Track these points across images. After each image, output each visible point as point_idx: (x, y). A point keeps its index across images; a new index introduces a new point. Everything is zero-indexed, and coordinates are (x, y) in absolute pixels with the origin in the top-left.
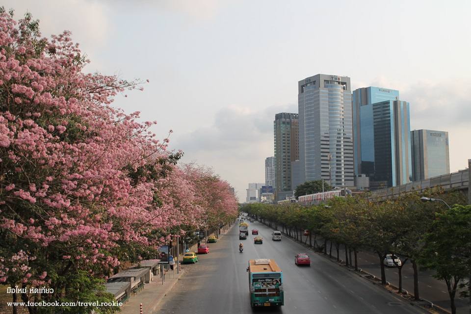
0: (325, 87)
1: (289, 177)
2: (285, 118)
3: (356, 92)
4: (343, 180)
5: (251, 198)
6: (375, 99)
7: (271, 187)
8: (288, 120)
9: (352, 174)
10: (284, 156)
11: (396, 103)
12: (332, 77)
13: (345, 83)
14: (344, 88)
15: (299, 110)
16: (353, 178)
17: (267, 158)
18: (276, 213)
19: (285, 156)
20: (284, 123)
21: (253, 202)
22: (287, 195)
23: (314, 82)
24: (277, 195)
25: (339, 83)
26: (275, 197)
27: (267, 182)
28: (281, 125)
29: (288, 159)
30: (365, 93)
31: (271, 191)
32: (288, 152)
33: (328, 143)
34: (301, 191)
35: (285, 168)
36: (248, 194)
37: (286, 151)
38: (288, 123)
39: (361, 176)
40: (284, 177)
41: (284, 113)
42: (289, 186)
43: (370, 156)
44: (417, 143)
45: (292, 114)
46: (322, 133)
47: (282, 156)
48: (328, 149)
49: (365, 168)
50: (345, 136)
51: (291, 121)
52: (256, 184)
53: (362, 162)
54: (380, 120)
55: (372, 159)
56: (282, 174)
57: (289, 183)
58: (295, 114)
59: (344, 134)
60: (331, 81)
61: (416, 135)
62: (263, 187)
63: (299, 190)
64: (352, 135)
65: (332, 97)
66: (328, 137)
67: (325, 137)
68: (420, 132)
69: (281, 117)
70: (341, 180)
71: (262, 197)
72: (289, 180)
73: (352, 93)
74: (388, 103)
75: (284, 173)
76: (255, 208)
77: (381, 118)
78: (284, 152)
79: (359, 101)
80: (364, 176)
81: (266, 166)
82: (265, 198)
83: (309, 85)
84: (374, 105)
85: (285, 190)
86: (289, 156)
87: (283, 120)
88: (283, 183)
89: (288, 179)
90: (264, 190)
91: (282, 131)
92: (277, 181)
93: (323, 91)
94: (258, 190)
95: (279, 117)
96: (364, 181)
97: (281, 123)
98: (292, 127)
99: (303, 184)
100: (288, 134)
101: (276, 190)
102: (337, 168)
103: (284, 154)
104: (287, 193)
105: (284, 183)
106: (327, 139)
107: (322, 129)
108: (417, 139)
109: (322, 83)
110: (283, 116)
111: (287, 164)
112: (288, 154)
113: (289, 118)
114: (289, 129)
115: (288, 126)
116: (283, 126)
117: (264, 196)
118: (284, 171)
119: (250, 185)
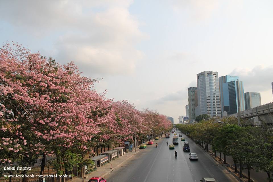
0: (208, 76)
3: (221, 78)
4: (216, 114)
5: (180, 122)
6: (229, 80)
7: (188, 117)
8: (193, 90)
9: (220, 111)
11: (237, 82)
12: (210, 72)
13: (215, 74)
14: (215, 77)
15: (198, 86)
16: (220, 113)
17: (186, 106)
19: (192, 105)
20: (192, 91)
21: (181, 123)
23: (203, 74)
25: (213, 74)
26: (189, 121)
27: (186, 115)
30: (224, 78)
31: (188, 119)
32: (194, 103)
33: (210, 99)
36: (179, 120)
38: (193, 91)
39: (224, 112)
43: (228, 104)
44: (247, 98)
46: (207, 95)
48: (210, 101)
49: (226, 109)
50: (217, 96)
52: (182, 116)
53: (225, 106)
54: (231, 89)
57: (194, 116)
58: (196, 88)
59: (216, 95)
60: (210, 74)
62: (184, 117)
63: (197, 118)
64: (219, 95)
65: (210, 80)
66: (210, 96)
67: (209, 96)
68: (248, 93)
70: (215, 114)
71: (184, 122)
73: (219, 78)
74: (234, 82)
77: (231, 88)
78: (192, 103)
79: (222, 82)
80: (225, 112)
81: (186, 109)
82: (186, 122)
83: (201, 76)
84: (229, 83)
85: (193, 118)
86: (194, 105)
87: (191, 90)
88: (192, 116)
89: (194, 113)
91: (191, 95)
92: (190, 115)
93: (207, 78)
95: (189, 89)
96: (225, 114)
99: (198, 116)
100: (194, 96)
102: (214, 109)
103: (192, 104)
104: (194, 120)
106: (210, 97)
107: (207, 93)
108: (247, 96)
109: (206, 75)
110: (191, 88)
111: (193, 108)
112: (194, 104)
113: (194, 89)
114: (194, 94)
115: (194, 92)
116: (191, 93)
117: (185, 121)
118: (193, 111)
119: (180, 116)
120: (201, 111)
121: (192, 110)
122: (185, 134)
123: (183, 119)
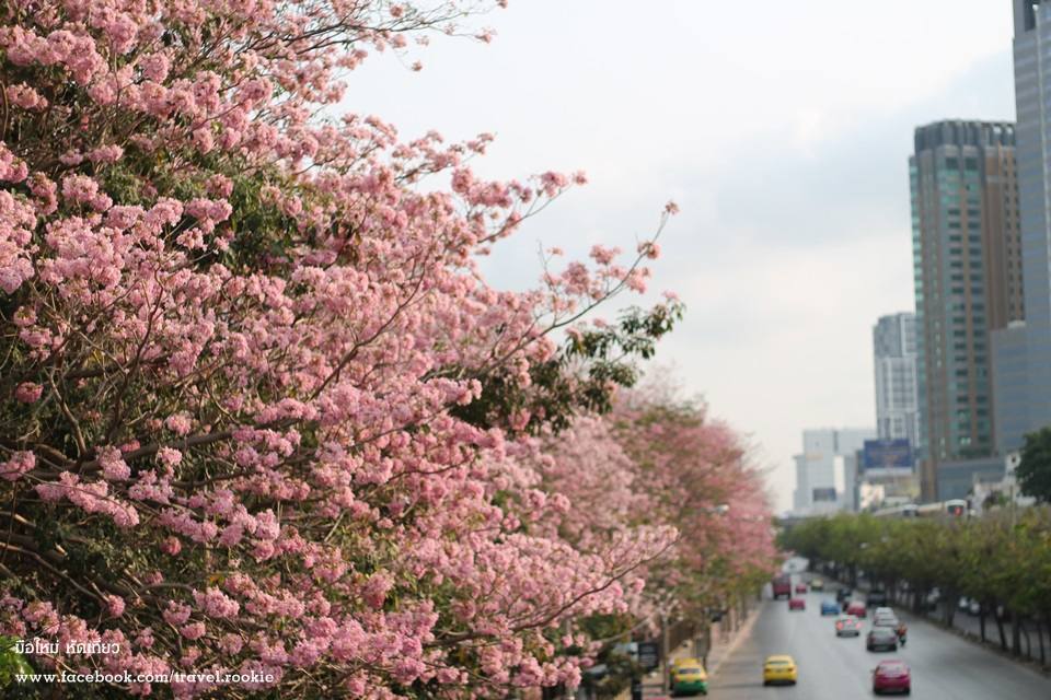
1: (981, 399)
2: (955, 142)
5: (818, 495)
7: (903, 443)
8: (969, 150)
10: (955, 308)
15: (1020, 103)
18: (955, 553)
19: (963, 307)
20: (952, 163)
22: (975, 476)
24: (930, 477)
26: (924, 484)
27: (883, 422)
28: (942, 174)
29: (977, 320)
31: (904, 462)
32: (976, 291)
34: (1046, 453)
35: (963, 359)
36: (802, 475)
37: (967, 284)
38: (971, 164)
40: (962, 399)
41: (952, 124)
42: (983, 439)
45: (987, 125)
47: (948, 306)
51: (982, 152)
52: (836, 434)
56: (952, 386)
57: (981, 425)
58: (998, 125)
62: (865, 443)
63: (1037, 450)
69: (940, 141)
71: (865, 490)
72: (981, 413)
75: (962, 380)
76: (848, 534)
78: (958, 291)
82: (879, 491)
85: (967, 453)
86: (978, 307)
87: (949, 149)
88: (954, 426)
89: (980, 405)
90: (871, 456)
91: (945, 200)
92: (932, 415)
94: (847, 459)
95: (928, 138)
97: (941, 162)
98: (990, 179)
100: (972, 213)
101: (927, 456)
103: (957, 299)
104: (977, 469)
105: (962, 426)
110: (948, 133)
111: (970, 340)
112: (976, 299)
113: (975, 142)
114: (975, 191)
115: (972, 176)
116: (948, 178)
117: (873, 482)
118: (961, 373)
119: (807, 435)
121: (953, 367)
122: (947, 625)
123: (839, 465)
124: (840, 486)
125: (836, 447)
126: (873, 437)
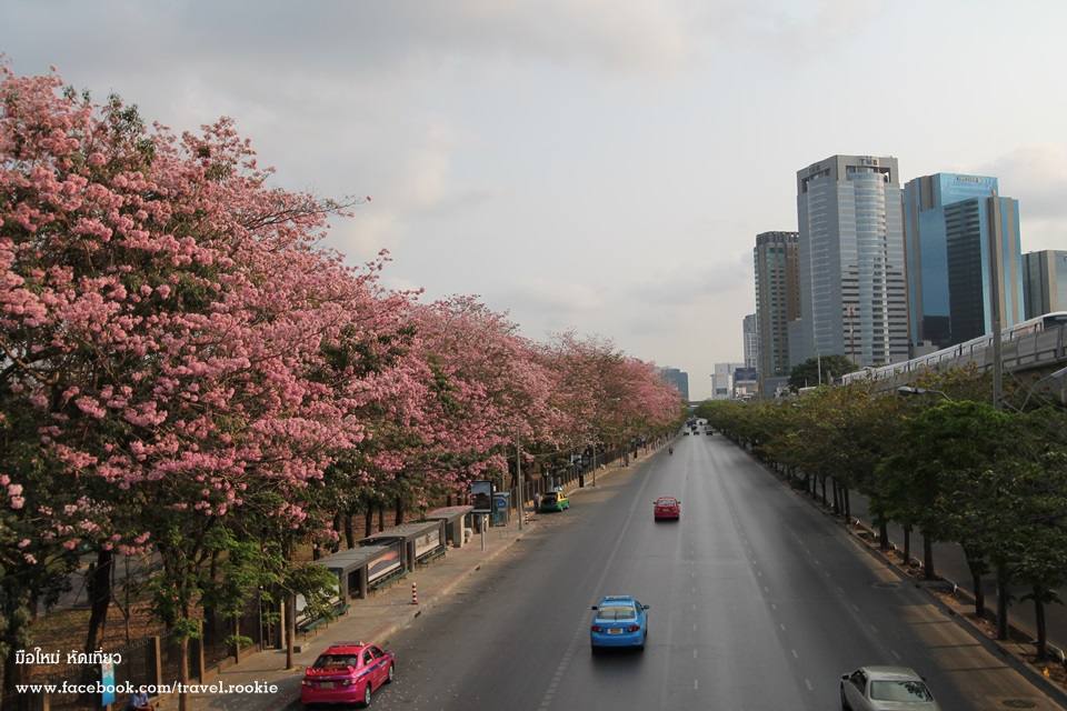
0: (849, 179)
1: (785, 351)
2: (774, 241)
3: (910, 185)
4: (887, 353)
5: (719, 391)
6: (949, 195)
7: (754, 369)
8: (780, 244)
9: (906, 342)
10: (774, 312)
11: (990, 202)
12: (861, 159)
13: (887, 169)
14: (885, 179)
15: (800, 225)
16: (906, 349)
17: (746, 318)
19: (776, 312)
20: (772, 250)
21: (722, 397)
22: (779, 384)
23: (827, 172)
24: (762, 384)
25: (875, 169)
26: (760, 387)
27: (748, 360)
28: (768, 255)
29: (783, 317)
30: (927, 187)
31: (753, 378)
32: (782, 305)
33: (856, 284)
34: (800, 375)
35: (777, 334)
36: (714, 384)
37: (779, 302)
38: (781, 251)
39: (921, 344)
40: (776, 351)
41: (773, 233)
42: (785, 368)
43: (942, 309)
44: (1035, 277)
45: (788, 233)
46: (844, 267)
47: (771, 312)
48: (857, 295)
49: (932, 329)
50: (889, 270)
51: (786, 245)
52: (728, 365)
53: (926, 317)
54: (959, 235)
55: (945, 311)
56: (772, 346)
57: (784, 362)
58: (792, 233)
59: (887, 267)
60: (860, 167)
61: (1034, 262)
62: (738, 369)
63: (797, 373)
64: (902, 267)
65: (861, 197)
66: (856, 273)
67: (852, 273)
68: (1042, 255)
69: (768, 241)
70: (883, 353)
71: (738, 389)
72: (784, 357)
73: (902, 187)
74: (974, 202)
75: (776, 343)
77: (961, 232)
78: (774, 305)
79: (918, 204)
80: (928, 343)
81: (745, 331)
82: (744, 390)
83: (817, 177)
84: (947, 208)
85: (778, 374)
86: (783, 312)
87: (771, 244)
88: (773, 362)
89: (783, 353)
90: (739, 374)
91: (769, 266)
92: (763, 359)
93: (845, 188)
94: (732, 376)
95: (762, 239)
97: (768, 250)
98: (789, 257)
99: (804, 362)
100: (781, 271)
101: (761, 375)
102: (876, 331)
103: (774, 308)
104: (781, 381)
105: (776, 362)
106: (855, 277)
107: (843, 258)
108: (1035, 269)
109: (842, 173)
110: (771, 237)
111: (780, 326)
112: (783, 308)
113: (783, 241)
114: (782, 262)
115: (781, 256)
116: (771, 257)
117: (741, 386)
118: (776, 340)
119: (716, 366)
120: (813, 342)
121: (772, 337)
122: (744, 448)
123: (731, 378)
124: (731, 388)
125: (729, 371)
126: (743, 367)
